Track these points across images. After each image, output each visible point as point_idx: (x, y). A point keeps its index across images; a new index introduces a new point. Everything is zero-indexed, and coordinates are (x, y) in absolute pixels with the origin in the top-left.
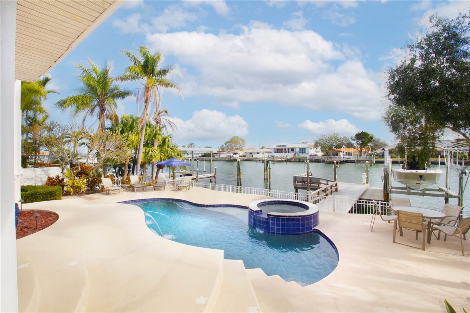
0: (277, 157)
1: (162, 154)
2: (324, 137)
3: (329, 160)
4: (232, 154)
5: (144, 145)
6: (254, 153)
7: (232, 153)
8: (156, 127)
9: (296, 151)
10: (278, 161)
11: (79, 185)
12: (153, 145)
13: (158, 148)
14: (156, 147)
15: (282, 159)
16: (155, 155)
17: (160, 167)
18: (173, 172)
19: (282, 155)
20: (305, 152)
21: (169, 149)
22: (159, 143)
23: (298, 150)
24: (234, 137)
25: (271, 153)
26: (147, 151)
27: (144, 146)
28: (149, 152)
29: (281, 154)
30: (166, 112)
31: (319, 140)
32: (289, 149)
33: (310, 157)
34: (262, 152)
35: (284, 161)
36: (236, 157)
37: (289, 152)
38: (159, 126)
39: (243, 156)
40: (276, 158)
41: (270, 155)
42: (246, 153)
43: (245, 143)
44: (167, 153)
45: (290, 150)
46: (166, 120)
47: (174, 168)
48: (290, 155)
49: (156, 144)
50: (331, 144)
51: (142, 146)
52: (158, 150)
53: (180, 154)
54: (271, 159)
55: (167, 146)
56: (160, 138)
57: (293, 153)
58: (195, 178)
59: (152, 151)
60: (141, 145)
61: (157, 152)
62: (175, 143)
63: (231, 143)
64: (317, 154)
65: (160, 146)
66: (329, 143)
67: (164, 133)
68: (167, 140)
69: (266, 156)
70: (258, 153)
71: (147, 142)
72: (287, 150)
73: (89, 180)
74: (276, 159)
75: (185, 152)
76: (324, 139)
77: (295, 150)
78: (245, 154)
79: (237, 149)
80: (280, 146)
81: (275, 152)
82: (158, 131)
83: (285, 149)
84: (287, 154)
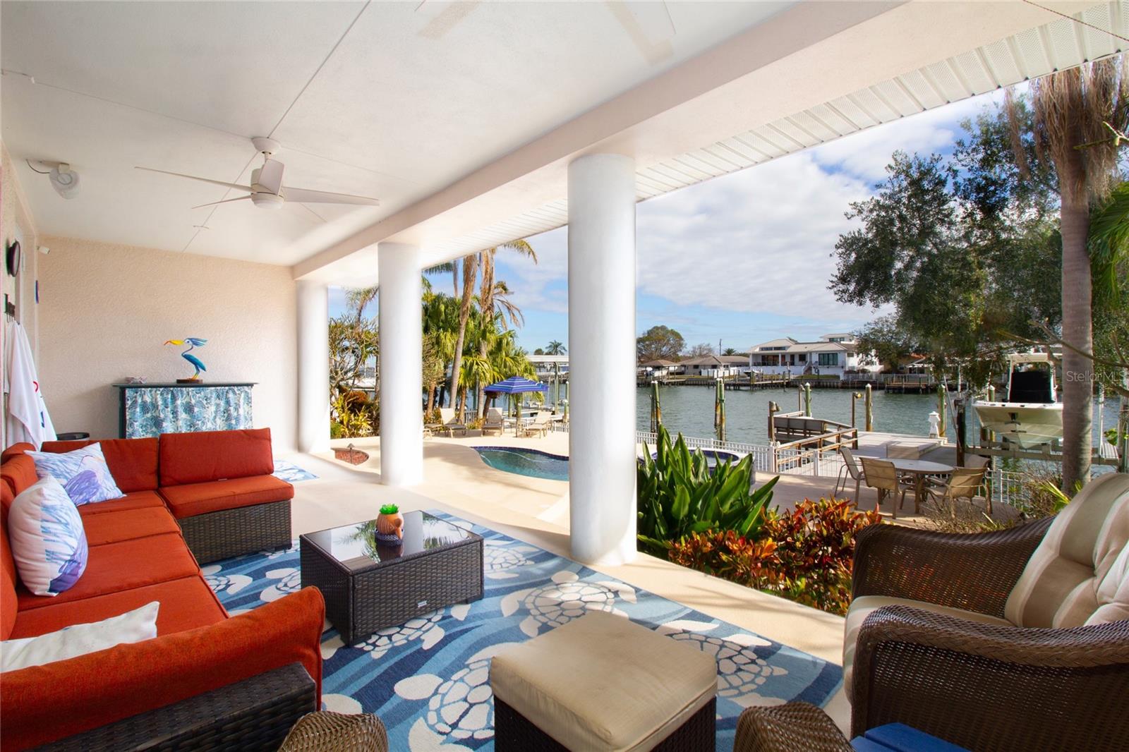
0: (761, 376)
1: (496, 368)
2: (885, 326)
3: (895, 383)
4: (649, 369)
5: (463, 351)
6: (705, 367)
7: (650, 366)
8: (484, 317)
9: (811, 362)
10: (764, 387)
11: (359, 423)
12: (478, 350)
13: (488, 357)
14: (484, 356)
15: (774, 382)
16: (483, 372)
17: (491, 395)
18: (516, 407)
19: (773, 371)
20: (835, 364)
21: (508, 359)
22: (490, 348)
23: (815, 358)
24: (654, 328)
25: (747, 365)
26: (468, 364)
27: (464, 353)
28: (472, 365)
29: (774, 368)
30: (505, 289)
31: (872, 333)
32: (792, 356)
33: (846, 375)
34: (723, 364)
35: (778, 386)
36: (660, 375)
37: (792, 364)
38: (489, 316)
39: (677, 374)
40: (757, 378)
41: (743, 370)
42: (685, 366)
43: (682, 342)
44: (505, 367)
45: (797, 359)
46: (502, 302)
47: (517, 397)
48: (797, 371)
49: (486, 348)
50: (904, 343)
51: (461, 355)
52: (488, 362)
53: (531, 369)
54: (746, 380)
55: (504, 354)
56: (492, 338)
57: (804, 367)
58: (561, 418)
59: (477, 364)
60: (458, 352)
61: (486, 365)
62: (521, 348)
63: (647, 343)
64: (869, 368)
65: (491, 353)
66: (899, 340)
67: (500, 329)
68: (505, 341)
69: (732, 374)
70: (714, 367)
71: (468, 346)
72: (788, 359)
73: (372, 414)
74: (758, 381)
75: (540, 366)
76: (885, 330)
77: (808, 359)
78: (683, 369)
79: (663, 357)
80: (771, 349)
81: (755, 364)
82: (489, 326)
83: (783, 357)
84: (789, 368)
